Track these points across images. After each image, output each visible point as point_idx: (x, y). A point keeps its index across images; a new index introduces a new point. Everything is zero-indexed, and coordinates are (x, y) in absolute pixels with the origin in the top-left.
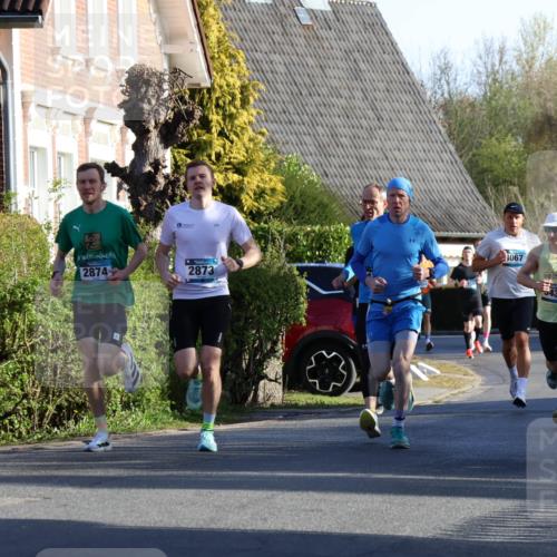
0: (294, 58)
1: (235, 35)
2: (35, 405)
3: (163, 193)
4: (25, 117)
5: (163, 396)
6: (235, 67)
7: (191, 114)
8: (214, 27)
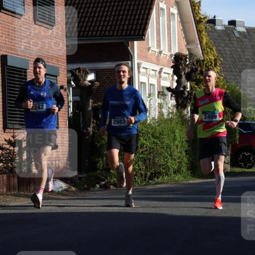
0: (233, 49)
1: (212, 41)
2: (143, 172)
3: (187, 98)
4: (139, 72)
5: (188, 169)
6: (212, 53)
7: (197, 69)
8: (205, 39)
